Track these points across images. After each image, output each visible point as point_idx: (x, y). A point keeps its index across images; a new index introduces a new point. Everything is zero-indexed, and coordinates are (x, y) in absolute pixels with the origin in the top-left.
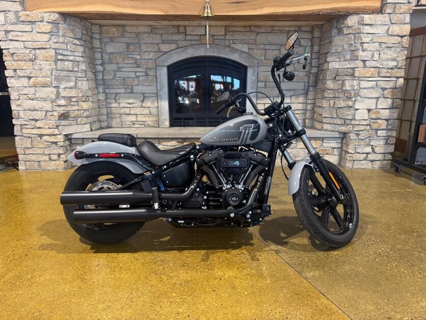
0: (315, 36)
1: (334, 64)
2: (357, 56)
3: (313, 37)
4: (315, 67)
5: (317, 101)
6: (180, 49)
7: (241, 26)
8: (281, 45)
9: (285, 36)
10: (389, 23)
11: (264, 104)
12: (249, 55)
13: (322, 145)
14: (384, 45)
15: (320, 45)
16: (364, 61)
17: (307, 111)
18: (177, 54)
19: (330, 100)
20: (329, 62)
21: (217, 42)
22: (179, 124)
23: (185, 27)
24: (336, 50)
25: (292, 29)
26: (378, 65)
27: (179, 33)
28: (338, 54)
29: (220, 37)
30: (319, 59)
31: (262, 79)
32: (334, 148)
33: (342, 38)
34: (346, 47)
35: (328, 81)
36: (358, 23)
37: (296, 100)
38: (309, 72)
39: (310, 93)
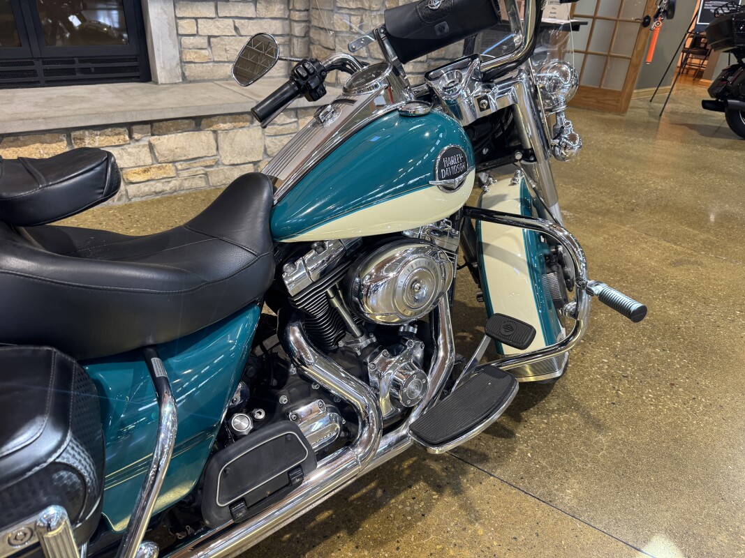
5: (313, 12)
11: (196, 19)
17: (295, 40)
19: (350, 15)
37: (266, 9)
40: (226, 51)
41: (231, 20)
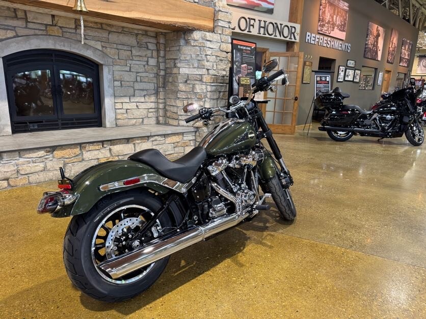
0: (161, 42)
1: (184, 70)
2: (204, 65)
3: (158, 43)
4: (162, 70)
5: (167, 100)
6: (20, 38)
7: (91, 22)
8: (131, 47)
9: (134, 38)
10: (220, 41)
11: (122, 103)
12: (103, 52)
13: (183, 139)
14: (218, 58)
15: (165, 51)
16: (208, 70)
17: (160, 110)
18: (17, 43)
19: (183, 100)
20: (179, 68)
21: (67, 35)
22: (24, 129)
23: (25, 12)
24: (185, 58)
25: (140, 32)
26: (216, 74)
27: (16, 17)
28: (187, 61)
29: (70, 31)
30: (165, 62)
31: (117, 78)
32: (190, 140)
33: (190, 48)
34: (194, 56)
35: (180, 85)
36: (202, 38)
37: (149, 99)
38: (157, 73)
39: (160, 93)
40: (133, 114)
41: (135, 104)
